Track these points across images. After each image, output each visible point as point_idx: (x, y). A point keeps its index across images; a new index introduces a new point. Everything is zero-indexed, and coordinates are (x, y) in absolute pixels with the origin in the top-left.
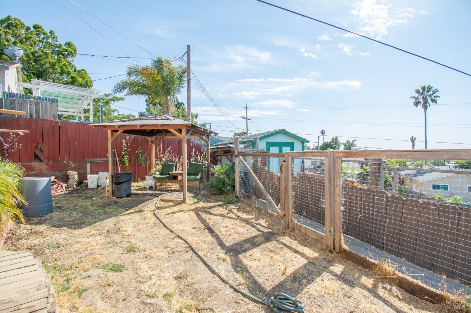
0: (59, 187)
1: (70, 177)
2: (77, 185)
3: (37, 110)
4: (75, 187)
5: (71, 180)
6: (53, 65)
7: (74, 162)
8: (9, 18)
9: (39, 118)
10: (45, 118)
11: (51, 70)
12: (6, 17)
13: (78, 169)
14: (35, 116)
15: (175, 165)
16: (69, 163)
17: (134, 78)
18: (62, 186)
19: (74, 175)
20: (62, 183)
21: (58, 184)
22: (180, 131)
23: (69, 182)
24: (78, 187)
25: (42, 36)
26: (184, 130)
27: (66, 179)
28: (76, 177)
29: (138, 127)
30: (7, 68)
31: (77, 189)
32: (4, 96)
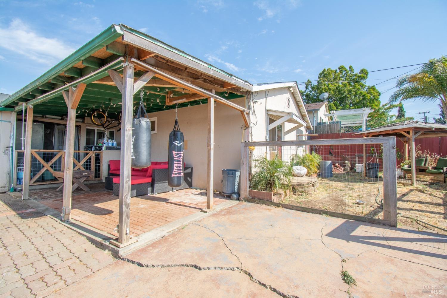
0: (340, 169)
1: (346, 164)
3: (330, 129)
4: (349, 171)
5: (346, 166)
6: (350, 91)
7: (348, 156)
8: (324, 71)
9: (331, 133)
10: (334, 133)
11: (348, 96)
12: (323, 70)
13: (351, 160)
14: (329, 132)
15: (424, 160)
16: (346, 157)
17: (406, 86)
18: (341, 169)
19: (348, 163)
20: (342, 167)
21: (340, 168)
22: (408, 133)
23: (346, 167)
24: (351, 171)
25: (344, 72)
26: (411, 132)
27: (344, 165)
28: (349, 165)
29: (378, 133)
30: (319, 110)
31: (350, 172)
32: (317, 125)
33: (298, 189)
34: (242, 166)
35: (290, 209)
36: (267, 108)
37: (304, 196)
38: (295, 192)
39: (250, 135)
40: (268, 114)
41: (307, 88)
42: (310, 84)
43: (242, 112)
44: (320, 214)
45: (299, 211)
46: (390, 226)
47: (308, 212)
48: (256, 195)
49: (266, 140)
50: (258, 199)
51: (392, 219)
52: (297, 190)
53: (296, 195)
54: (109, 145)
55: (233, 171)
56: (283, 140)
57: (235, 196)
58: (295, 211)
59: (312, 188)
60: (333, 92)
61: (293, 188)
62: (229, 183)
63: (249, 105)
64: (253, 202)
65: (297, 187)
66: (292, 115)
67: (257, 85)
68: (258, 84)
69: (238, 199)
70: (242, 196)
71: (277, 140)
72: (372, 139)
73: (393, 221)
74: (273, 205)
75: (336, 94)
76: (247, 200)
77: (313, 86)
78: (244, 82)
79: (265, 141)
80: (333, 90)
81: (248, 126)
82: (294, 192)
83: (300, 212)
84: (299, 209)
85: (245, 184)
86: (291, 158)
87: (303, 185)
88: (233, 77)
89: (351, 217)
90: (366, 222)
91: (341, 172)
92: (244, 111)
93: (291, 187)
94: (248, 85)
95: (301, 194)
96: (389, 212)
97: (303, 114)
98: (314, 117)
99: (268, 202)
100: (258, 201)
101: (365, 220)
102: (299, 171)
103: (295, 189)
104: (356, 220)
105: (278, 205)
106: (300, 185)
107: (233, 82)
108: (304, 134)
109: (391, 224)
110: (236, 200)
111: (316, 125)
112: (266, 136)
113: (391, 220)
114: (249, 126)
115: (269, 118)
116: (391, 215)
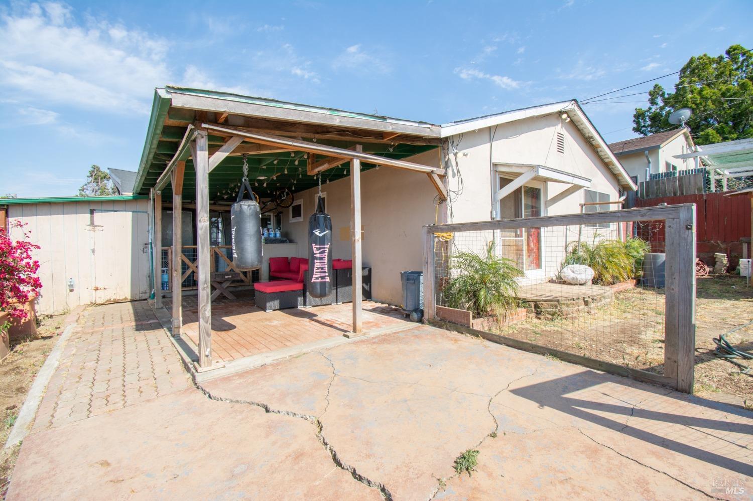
0: (702, 270)
1: (717, 260)
2: (728, 271)
3: (681, 186)
4: (724, 273)
5: (718, 263)
7: (724, 241)
9: (681, 193)
10: (689, 193)
13: (730, 251)
14: (678, 193)
16: (718, 243)
18: (704, 270)
19: (723, 259)
20: (706, 267)
21: (701, 267)
23: (716, 266)
24: (728, 274)
27: (712, 262)
28: (725, 261)
30: (658, 147)
31: (727, 276)
32: (651, 179)
33: (546, 307)
34: (425, 266)
35: (496, 342)
36: (493, 161)
37: (558, 321)
38: (540, 314)
39: (449, 212)
40: (496, 171)
41: (653, 102)
42: (661, 93)
43: (429, 174)
44: (544, 355)
45: (509, 346)
46: (677, 390)
47: (525, 350)
48: (446, 316)
49: (492, 218)
50: (449, 322)
51: (682, 377)
52: (543, 310)
53: (539, 318)
54: (271, 236)
55: (416, 275)
56: (542, 215)
57: (415, 316)
58: (503, 347)
59: (583, 307)
60: (713, 104)
61: (536, 306)
62: (409, 294)
63: (446, 160)
64: (440, 327)
65: (543, 304)
66: (538, 170)
67: (453, 124)
68: (455, 122)
69: (420, 321)
70: (426, 316)
71: (523, 217)
72: (644, 212)
73: (683, 380)
74: (470, 334)
75: (724, 109)
76: (433, 323)
77: (666, 96)
78: (417, 125)
79: (490, 220)
80: (714, 102)
81: (445, 198)
82: (537, 313)
83: (510, 348)
84: (511, 343)
85: (430, 296)
86: (570, 249)
87: (558, 301)
88: (389, 121)
89: (600, 365)
90: (627, 377)
91: (702, 277)
92: (432, 172)
93: (533, 304)
94: (429, 128)
95: (550, 317)
96: (675, 362)
97: (606, 161)
98: (649, 162)
99: (463, 327)
100: (448, 326)
101: (626, 374)
102: (575, 275)
103: (539, 308)
104: (608, 372)
105: (476, 334)
106: (551, 301)
107: (389, 129)
108: (611, 201)
109: (679, 387)
110: (417, 322)
111: (648, 180)
112: (491, 212)
113: (679, 380)
114: (446, 196)
115: (500, 178)
116: (680, 368)
